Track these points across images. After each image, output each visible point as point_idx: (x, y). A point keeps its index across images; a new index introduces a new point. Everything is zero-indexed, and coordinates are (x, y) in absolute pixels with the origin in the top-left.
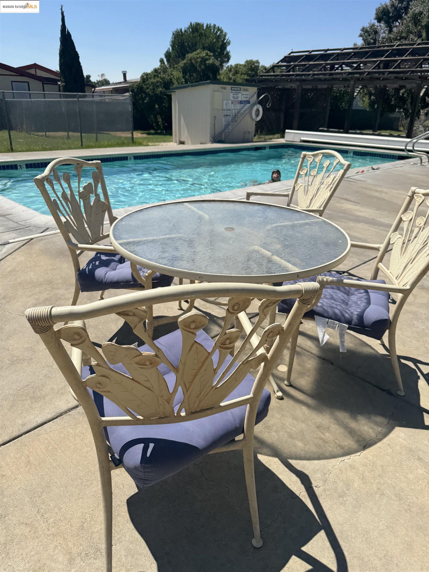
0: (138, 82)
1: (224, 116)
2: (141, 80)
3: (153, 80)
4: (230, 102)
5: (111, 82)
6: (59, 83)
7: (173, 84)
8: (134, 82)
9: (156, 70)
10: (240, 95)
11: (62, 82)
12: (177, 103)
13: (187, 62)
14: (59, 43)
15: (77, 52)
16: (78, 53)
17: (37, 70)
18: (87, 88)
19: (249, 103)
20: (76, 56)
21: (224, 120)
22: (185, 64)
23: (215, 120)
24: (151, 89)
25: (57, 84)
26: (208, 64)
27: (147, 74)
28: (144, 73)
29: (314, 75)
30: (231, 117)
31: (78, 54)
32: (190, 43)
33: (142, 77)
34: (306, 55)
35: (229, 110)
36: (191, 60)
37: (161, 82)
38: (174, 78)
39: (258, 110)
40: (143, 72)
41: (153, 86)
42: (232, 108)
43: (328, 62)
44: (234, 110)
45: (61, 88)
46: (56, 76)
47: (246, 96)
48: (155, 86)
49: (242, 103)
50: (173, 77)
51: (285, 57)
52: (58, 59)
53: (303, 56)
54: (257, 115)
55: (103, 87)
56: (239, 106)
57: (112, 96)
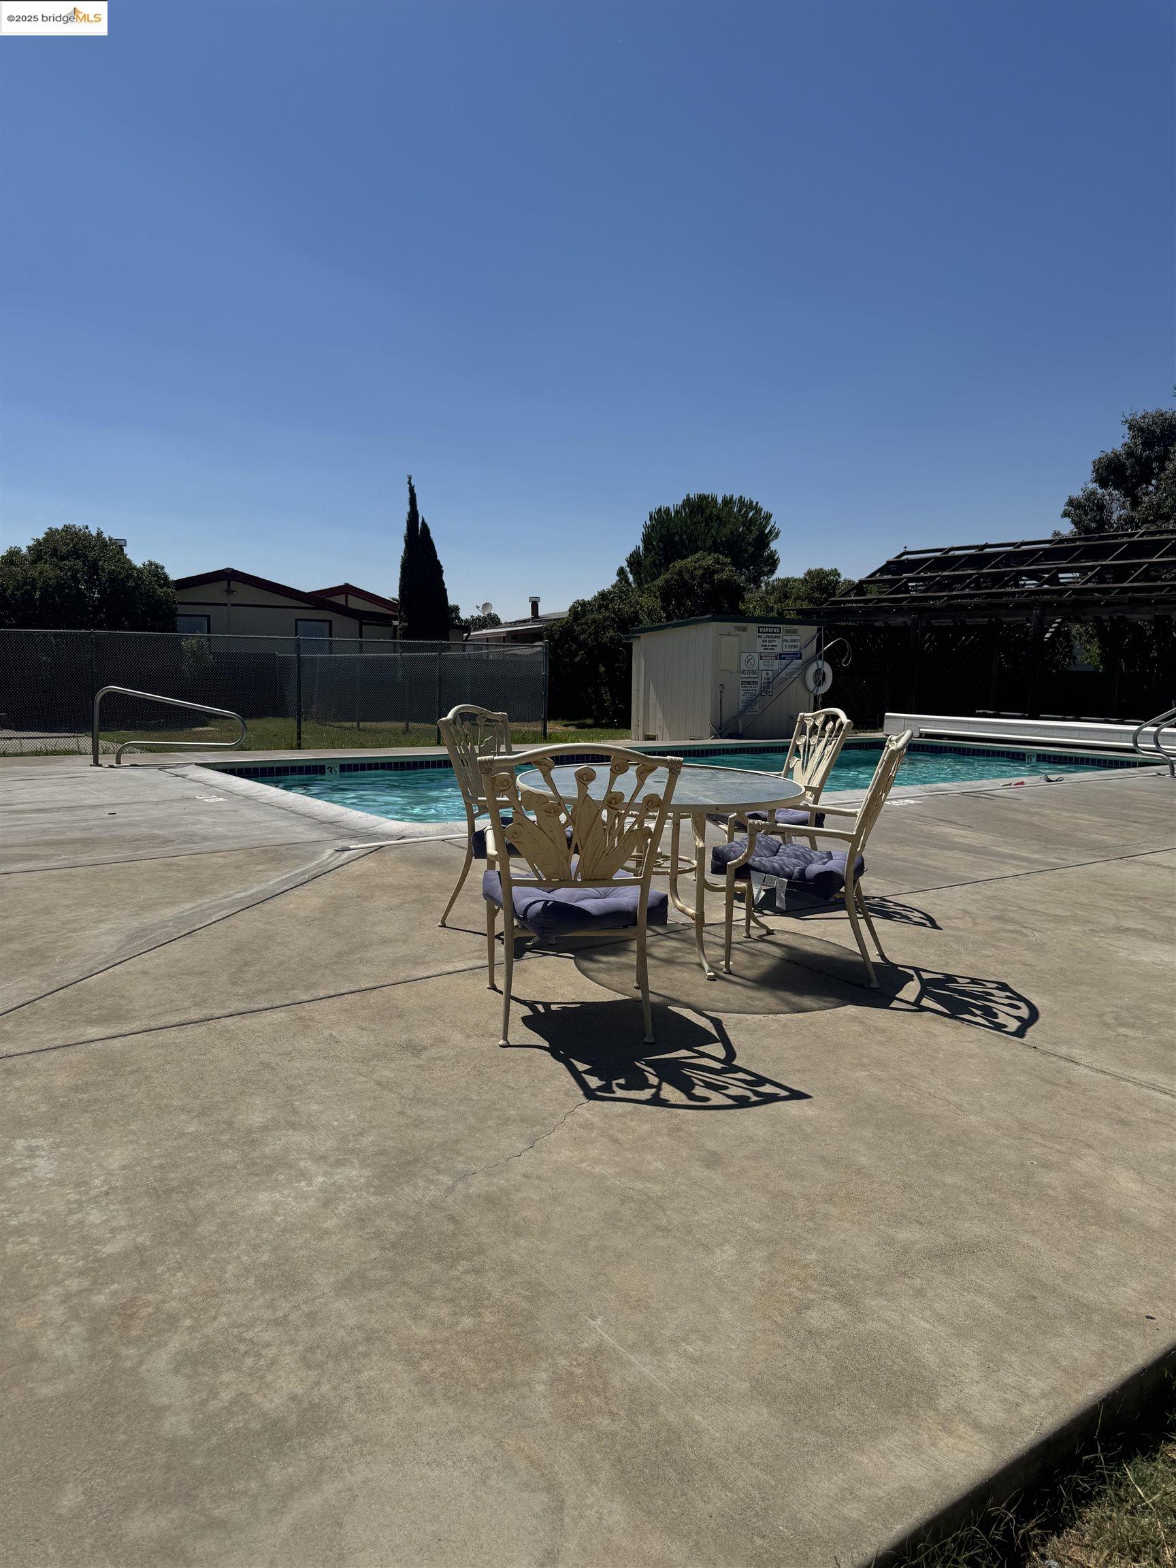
0: (563, 619)
1: (743, 683)
2: (569, 615)
3: (596, 616)
4: (756, 656)
5: (503, 621)
6: (396, 623)
7: (641, 622)
8: (555, 620)
9: (603, 596)
10: (778, 642)
11: (402, 620)
12: (642, 660)
13: (672, 579)
14: (402, 546)
15: (439, 562)
16: (442, 563)
17: (349, 596)
18: (452, 633)
19: (800, 658)
20: (437, 570)
21: (742, 692)
22: (667, 581)
23: (721, 692)
24: (591, 634)
25: (391, 625)
26: (718, 580)
27: (583, 604)
28: (578, 602)
29: (951, 598)
30: (758, 686)
31: (441, 567)
32: (684, 537)
33: (573, 609)
34: (936, 558)
35: (754, 672)
36: (680, 573)
37: (613, 619)
38: (643, 611)
39: (819, 673)
40: (575, 600)
41: (594, 628)
42: (761, 668)
43: (985, 571)
44: (764, 673)
45: (399, 633)
46: (389, 609)
47: (793, 644)
48: (600, 627)
49: (784, 659)
50: (640, 609)
51: (889, 563)
52: (399, 575)
53: (928, 559)
54: (819, 683)
55: (484, 631)
56: (776, 665)
57: (504, 646)
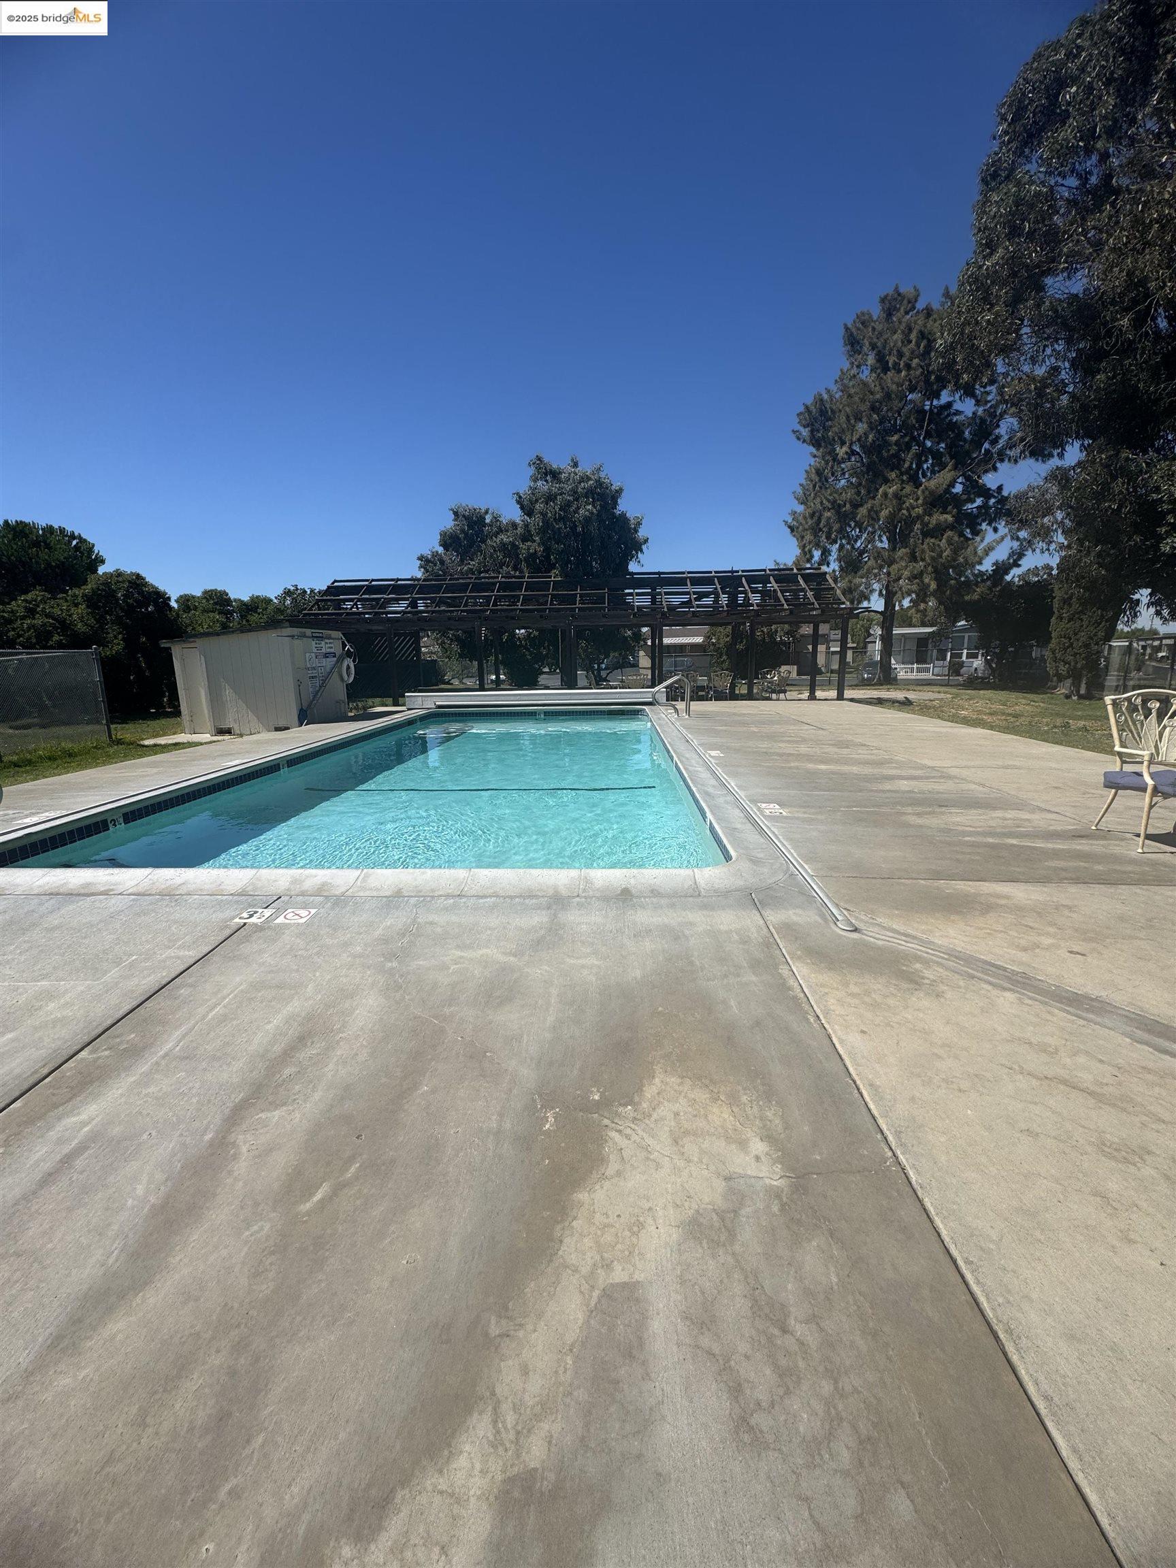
1: (310, 678)
4: (313, 655)
10: (323, 644)
21: (311, 686)
23: (299, 686)
30: (318, 680)
35: (314, 668)
39: (348, 667)
42: (317, 666)
44: (320, 669)
47: (330, 645)
49: (328, 657)
51: (329, 588)
53: (361, 586)
54: (349, 674)
56: (324, 662)
